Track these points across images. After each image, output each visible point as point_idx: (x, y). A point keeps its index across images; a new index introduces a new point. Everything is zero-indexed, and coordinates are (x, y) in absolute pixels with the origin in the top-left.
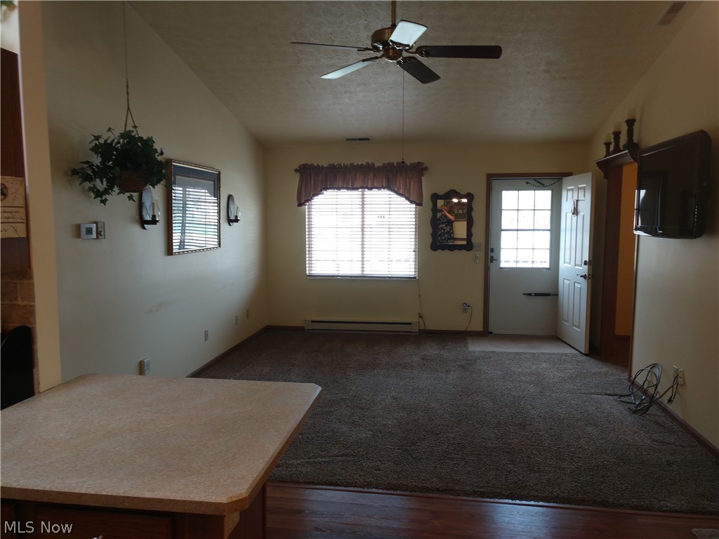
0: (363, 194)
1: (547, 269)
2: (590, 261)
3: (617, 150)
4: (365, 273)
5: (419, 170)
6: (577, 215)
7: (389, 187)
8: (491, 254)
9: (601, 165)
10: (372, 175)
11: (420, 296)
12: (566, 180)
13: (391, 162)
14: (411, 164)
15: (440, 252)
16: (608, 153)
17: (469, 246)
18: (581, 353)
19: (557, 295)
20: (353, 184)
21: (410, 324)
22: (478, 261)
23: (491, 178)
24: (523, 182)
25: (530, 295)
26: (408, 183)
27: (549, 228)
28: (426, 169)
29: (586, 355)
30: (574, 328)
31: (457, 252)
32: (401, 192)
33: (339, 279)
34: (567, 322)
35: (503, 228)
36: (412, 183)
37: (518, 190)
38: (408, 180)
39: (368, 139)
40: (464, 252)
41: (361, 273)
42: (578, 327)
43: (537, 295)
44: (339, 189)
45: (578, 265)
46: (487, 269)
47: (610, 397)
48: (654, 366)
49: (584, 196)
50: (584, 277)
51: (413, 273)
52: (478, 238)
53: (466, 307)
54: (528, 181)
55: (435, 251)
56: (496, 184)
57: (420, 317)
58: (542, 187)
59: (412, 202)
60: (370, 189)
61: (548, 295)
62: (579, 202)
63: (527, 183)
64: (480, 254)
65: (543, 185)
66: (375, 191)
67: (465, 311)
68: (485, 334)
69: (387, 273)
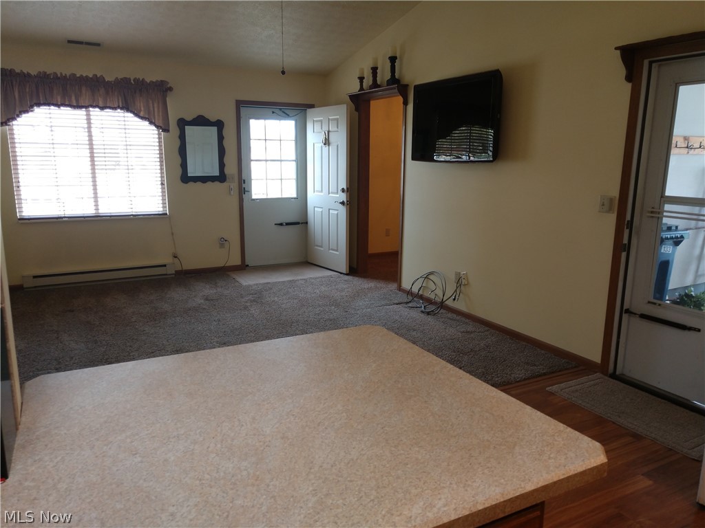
0: (88, 115)
1: (294, 198)
2: (347, 188)
3: (375, 84)
4: (100, 211)
5: (162, 89)
6: (329, 145)
7: (126, 108)
8: (244, 186)
9: (354, 98)
10: (102, 91)
11: (173, 234)
12: (310, 111)
13: (128, 77)
14: (152, 82)
15: (191, 184)
16: (362, 88)
17: (222, 178)
18: (341, 273)
19: (307, 223)
20: (77, 101)
21: (165, 266)
22: (232, 192)
23: (240, 104)
24: (269, 111)
25: (281, 224)
26: (151, 105)
27: (294, 159)
28: (171, 89)
29: (347, 274)
30: (331, 251)
31: (209, 184)
32: (142, 114)
33: (65, 221)
34: (321, 247)
35: (252, 158)
36: (156, 105)
37: (265, 119)
38: (151, 102)
39: (98, 45)
40: (217, 183)
41: (94, 212)
42: (337, 251)
43: (288, 224)
44: (58, 106)
45: (332, 193)
46: (241, 200)
47: (398, 306)
48: (431, 273)
49: (338, 128)
50: (343, 203)
51: (161, 209)
52: (230, 169)
53: (223, 242)
54: (274, 110)
55: (187, 183)
56: (244, 111)
57: (176, 257)
58: (287, 116)
59: (157, 127)
60: (102, 108)
61: (298, 223)
62: (330, 133)
63: (273, 112)
64: (234, 185)
65: (288, 115)
66: (108, 112)
67: (222, 246)
68: (243, 267)
69: (130, 210)
